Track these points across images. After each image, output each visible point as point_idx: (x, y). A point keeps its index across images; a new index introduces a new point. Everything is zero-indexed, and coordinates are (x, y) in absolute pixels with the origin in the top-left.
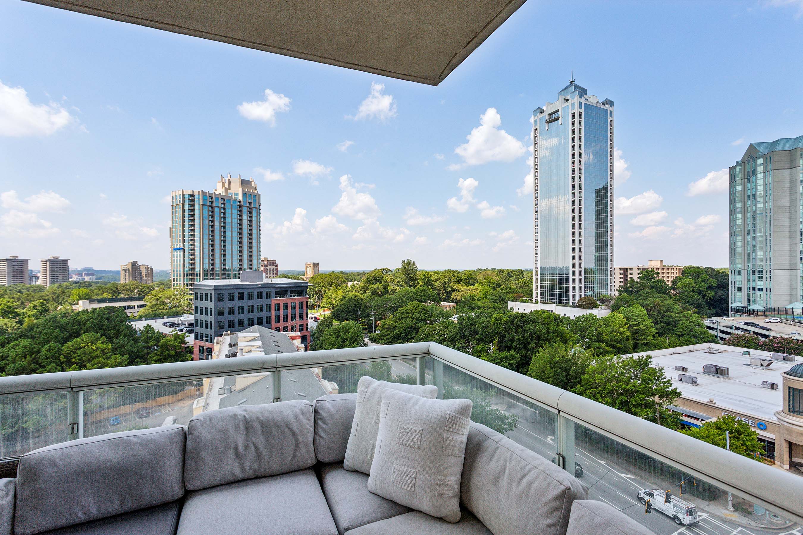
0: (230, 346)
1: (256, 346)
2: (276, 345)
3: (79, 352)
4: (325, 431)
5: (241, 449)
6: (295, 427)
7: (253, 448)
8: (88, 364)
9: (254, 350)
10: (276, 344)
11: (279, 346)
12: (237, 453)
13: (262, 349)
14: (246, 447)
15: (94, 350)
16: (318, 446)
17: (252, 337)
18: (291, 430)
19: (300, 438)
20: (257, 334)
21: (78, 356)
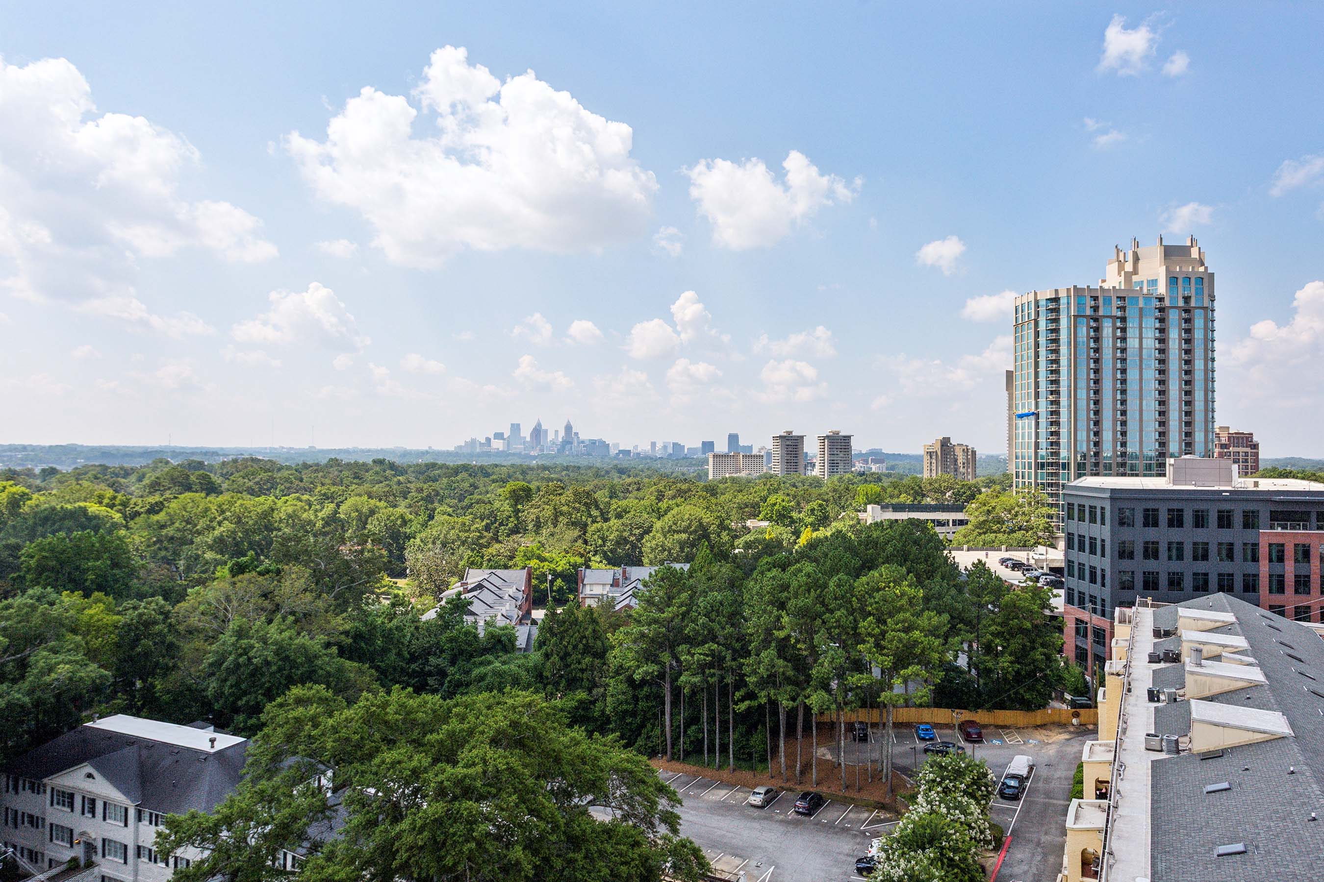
0: (1157, 633)
1: (1232, 646)
2: (1290, 656)
3: (878, 596)
8: (889, 620)
9: (1226, 657)
10: (1290, 652)
11: (1300, 660)
13: (1251, 660)
15: (897, 597)
17: (1216, 621)
20: (1230, 617)
21: (876, 603)
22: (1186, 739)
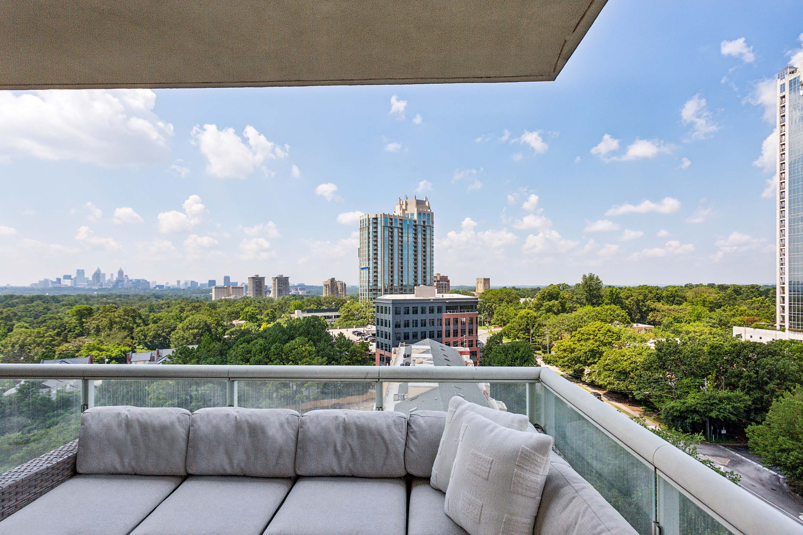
0: (405, 356)
1: (427, 358)
2: (446, 359)
3: (294, 352)
4: (415, 446)
5: (339, 448)
6: (386, 436)
7: (349, 449)
8: (299, 362)
9: (425, 362)
10: (446, 358)
11: (448, 360)
12: (336, 451)
13: (432, 362)
14: (343, 447)
15: (303, 351)
16: (407, 458)
17: (424, 349)
18: (383, 438)
19: (391, 447)
20: (428, 347)
21: (293, 355)
22: (407, 394)
